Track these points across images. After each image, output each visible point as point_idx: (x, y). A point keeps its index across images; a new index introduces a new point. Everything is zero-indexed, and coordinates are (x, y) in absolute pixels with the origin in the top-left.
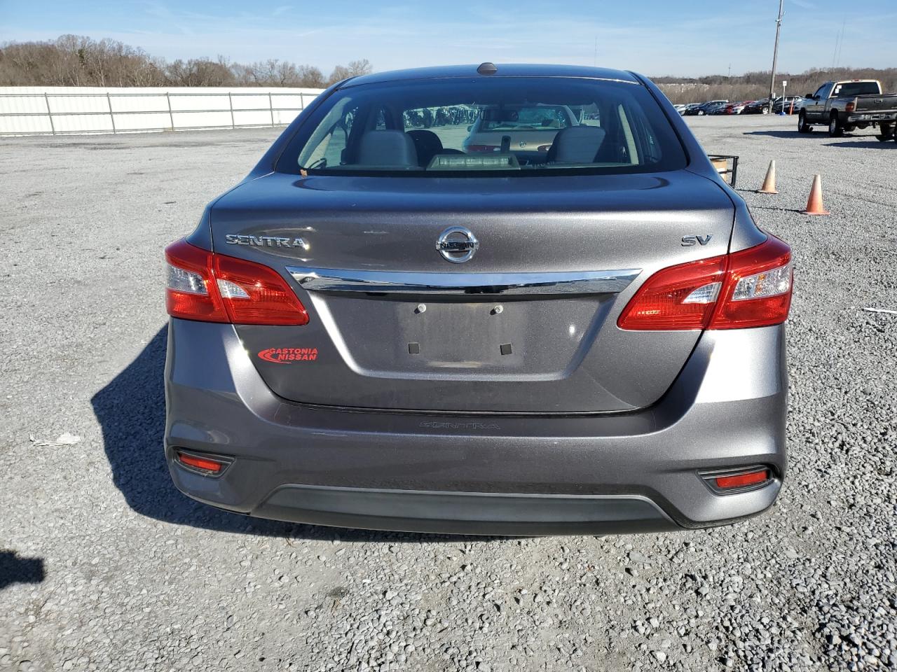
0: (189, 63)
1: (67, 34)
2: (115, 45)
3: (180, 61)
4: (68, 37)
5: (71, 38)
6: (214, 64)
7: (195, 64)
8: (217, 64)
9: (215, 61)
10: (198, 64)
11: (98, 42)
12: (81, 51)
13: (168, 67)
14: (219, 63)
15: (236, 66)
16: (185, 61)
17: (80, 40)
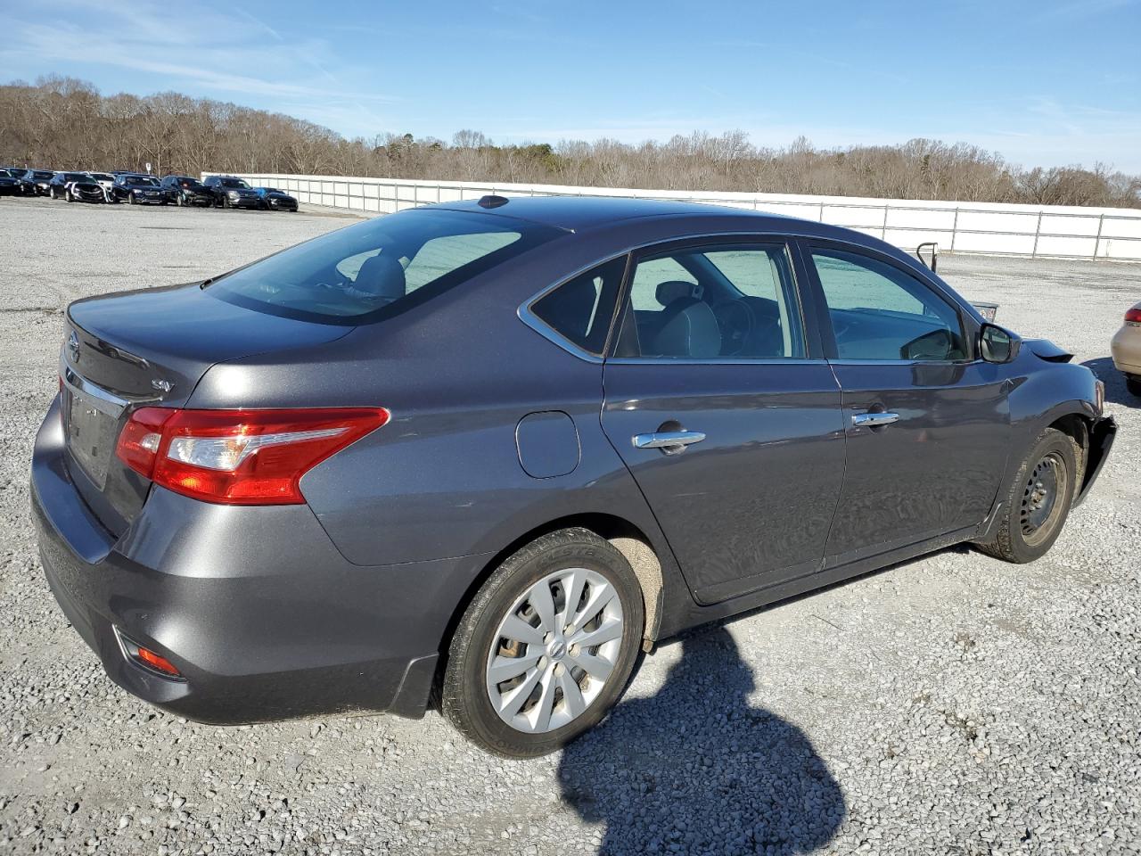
0: (1051, 173)
1: (918, 138)
2: (968, 150)
3: (1040, 170)
4: (918, 142)
5: (921, 143)
6: (1086, 173)
7: (1060, 173)
8: (1091, 174)
9: (1090, 168)
10: (1062, 173)
11: (950, 147)
12: (927, 157)
13: (1021, 177)
14: (1095, 172)
15: (1118, 177)
16: (1046, 169)
17: (930, 145)
